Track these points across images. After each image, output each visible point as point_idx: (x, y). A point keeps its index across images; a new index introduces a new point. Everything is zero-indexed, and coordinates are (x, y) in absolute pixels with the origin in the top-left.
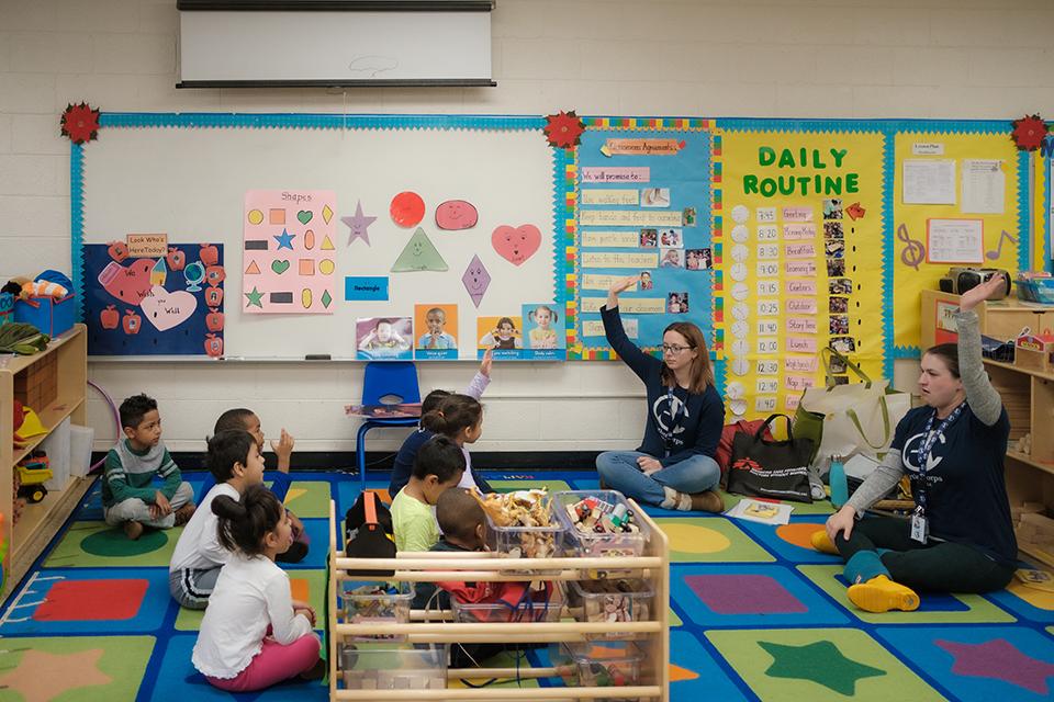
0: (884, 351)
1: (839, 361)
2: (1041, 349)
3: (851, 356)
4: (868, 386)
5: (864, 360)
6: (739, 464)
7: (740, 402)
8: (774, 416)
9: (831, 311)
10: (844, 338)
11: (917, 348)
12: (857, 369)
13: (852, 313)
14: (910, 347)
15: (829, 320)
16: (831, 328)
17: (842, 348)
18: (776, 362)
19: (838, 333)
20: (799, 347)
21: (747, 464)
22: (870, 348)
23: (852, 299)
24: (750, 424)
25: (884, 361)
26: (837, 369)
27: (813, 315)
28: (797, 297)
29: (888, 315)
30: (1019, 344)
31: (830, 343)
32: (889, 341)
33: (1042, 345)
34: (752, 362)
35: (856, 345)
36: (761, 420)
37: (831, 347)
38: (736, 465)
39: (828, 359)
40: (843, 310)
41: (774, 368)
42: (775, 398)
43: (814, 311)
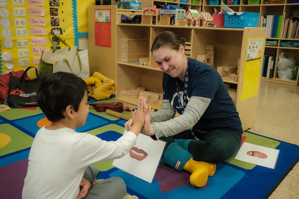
0: (74, 34)
1: (56, 39)
2: (155, 13)
3: (61, 37)
4: (69, 49)
5: (67, 38)
6: (13, 92)
7: (10, 62)
8: (29, 68)
9: (51, 15)
10: (57, 28)
11: (87, 32)
12: (64, 42)
13: (60, 16)
14: (84, 32)
15: (50, 20)
16: (52, 23)
17: (57, 33)
18: (27, 41)
19: (55, 26)
20: (37, 33)
21: (17, 92)
22: (68, 33)
23: (60, 9)
24: (17, 73)
25: (75, 38)
26: (56, 43)
27: (43, 16)
28: (34, 7)
29: (75, 17)
30: (144, 13)
31: (52, 30)
32: (76, 30)
33: (155, 12)
34: (14, 41)
35: (63, 31)
36: (23, 70)
37: (52, 33)
38: (11, 93)
39: (51, 38)
40: (56, 15)
41: (26, 43)
42: (28, 59)
43: (43, 14)
